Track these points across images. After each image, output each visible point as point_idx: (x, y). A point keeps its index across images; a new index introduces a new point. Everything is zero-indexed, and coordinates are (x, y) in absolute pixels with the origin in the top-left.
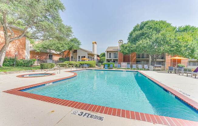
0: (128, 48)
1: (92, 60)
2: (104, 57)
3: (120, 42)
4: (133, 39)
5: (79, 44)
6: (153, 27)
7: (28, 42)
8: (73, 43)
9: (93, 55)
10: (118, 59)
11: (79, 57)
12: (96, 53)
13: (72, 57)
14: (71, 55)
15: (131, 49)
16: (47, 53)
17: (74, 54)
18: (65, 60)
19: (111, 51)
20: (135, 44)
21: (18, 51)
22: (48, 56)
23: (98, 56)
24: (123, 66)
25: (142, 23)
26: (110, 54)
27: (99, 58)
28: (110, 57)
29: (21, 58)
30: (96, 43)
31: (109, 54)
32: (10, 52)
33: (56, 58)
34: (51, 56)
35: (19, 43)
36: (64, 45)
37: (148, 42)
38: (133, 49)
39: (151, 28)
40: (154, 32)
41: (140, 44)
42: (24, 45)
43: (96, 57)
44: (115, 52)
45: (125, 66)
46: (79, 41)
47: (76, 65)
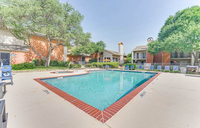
0: (155, 46)
1: (118, 61)
2: (130, 58)
3: (149, 40)
4: (163, 35)
5: (104, 47)
6: (191, 16)
7: (65, 48)
8: (98, 47)
9: (119, 56)
10: (146, 59)
11: (105, 58)
12: (122, 53)
13: (99, 59)
14: (98, 57)
15: (158, 47)
16: (81, 56)
17: (102, 55)
18: (93, 62)
19: (139, 51)
20: (163, 41)
21: (59, 56)
22: (82, 58)
23: (125, 57)
24: (147, 67)
25: (177, 13)
26: (138, 54)
27: (126, 59)
28: (138, 57)
29: (61, 61)
30: (122, 44)
31: (136, 54)
32: (54, 56)
33: (87, 60)
34: (84, 58)
35: (60, 50)
36: (91, 48)
37: (181, 36)
38: (160, 47)
39: (188, 18)
40: (192, 22)
41: (170, 41)
42: (63, 51)
43: (122, 58)
44: (143, 52)
45: (148, 67)
46: (104, 44)
47: (100, 66)
